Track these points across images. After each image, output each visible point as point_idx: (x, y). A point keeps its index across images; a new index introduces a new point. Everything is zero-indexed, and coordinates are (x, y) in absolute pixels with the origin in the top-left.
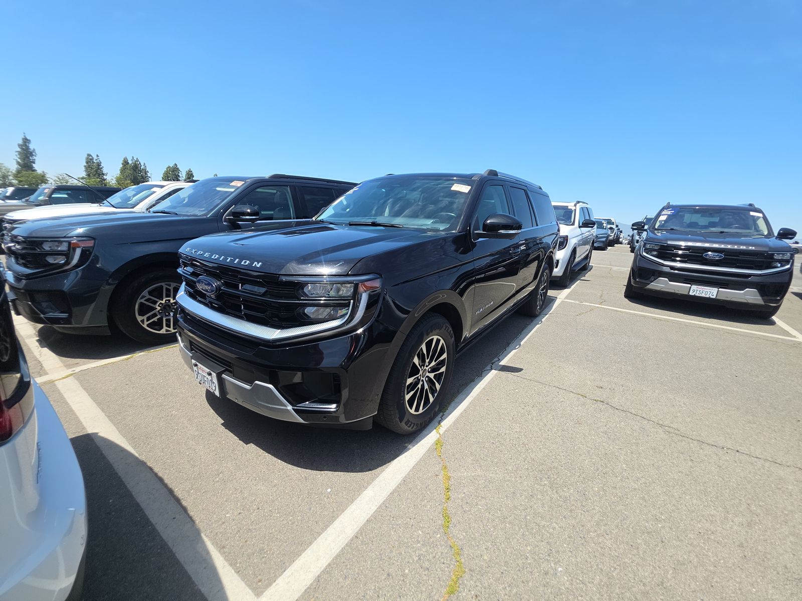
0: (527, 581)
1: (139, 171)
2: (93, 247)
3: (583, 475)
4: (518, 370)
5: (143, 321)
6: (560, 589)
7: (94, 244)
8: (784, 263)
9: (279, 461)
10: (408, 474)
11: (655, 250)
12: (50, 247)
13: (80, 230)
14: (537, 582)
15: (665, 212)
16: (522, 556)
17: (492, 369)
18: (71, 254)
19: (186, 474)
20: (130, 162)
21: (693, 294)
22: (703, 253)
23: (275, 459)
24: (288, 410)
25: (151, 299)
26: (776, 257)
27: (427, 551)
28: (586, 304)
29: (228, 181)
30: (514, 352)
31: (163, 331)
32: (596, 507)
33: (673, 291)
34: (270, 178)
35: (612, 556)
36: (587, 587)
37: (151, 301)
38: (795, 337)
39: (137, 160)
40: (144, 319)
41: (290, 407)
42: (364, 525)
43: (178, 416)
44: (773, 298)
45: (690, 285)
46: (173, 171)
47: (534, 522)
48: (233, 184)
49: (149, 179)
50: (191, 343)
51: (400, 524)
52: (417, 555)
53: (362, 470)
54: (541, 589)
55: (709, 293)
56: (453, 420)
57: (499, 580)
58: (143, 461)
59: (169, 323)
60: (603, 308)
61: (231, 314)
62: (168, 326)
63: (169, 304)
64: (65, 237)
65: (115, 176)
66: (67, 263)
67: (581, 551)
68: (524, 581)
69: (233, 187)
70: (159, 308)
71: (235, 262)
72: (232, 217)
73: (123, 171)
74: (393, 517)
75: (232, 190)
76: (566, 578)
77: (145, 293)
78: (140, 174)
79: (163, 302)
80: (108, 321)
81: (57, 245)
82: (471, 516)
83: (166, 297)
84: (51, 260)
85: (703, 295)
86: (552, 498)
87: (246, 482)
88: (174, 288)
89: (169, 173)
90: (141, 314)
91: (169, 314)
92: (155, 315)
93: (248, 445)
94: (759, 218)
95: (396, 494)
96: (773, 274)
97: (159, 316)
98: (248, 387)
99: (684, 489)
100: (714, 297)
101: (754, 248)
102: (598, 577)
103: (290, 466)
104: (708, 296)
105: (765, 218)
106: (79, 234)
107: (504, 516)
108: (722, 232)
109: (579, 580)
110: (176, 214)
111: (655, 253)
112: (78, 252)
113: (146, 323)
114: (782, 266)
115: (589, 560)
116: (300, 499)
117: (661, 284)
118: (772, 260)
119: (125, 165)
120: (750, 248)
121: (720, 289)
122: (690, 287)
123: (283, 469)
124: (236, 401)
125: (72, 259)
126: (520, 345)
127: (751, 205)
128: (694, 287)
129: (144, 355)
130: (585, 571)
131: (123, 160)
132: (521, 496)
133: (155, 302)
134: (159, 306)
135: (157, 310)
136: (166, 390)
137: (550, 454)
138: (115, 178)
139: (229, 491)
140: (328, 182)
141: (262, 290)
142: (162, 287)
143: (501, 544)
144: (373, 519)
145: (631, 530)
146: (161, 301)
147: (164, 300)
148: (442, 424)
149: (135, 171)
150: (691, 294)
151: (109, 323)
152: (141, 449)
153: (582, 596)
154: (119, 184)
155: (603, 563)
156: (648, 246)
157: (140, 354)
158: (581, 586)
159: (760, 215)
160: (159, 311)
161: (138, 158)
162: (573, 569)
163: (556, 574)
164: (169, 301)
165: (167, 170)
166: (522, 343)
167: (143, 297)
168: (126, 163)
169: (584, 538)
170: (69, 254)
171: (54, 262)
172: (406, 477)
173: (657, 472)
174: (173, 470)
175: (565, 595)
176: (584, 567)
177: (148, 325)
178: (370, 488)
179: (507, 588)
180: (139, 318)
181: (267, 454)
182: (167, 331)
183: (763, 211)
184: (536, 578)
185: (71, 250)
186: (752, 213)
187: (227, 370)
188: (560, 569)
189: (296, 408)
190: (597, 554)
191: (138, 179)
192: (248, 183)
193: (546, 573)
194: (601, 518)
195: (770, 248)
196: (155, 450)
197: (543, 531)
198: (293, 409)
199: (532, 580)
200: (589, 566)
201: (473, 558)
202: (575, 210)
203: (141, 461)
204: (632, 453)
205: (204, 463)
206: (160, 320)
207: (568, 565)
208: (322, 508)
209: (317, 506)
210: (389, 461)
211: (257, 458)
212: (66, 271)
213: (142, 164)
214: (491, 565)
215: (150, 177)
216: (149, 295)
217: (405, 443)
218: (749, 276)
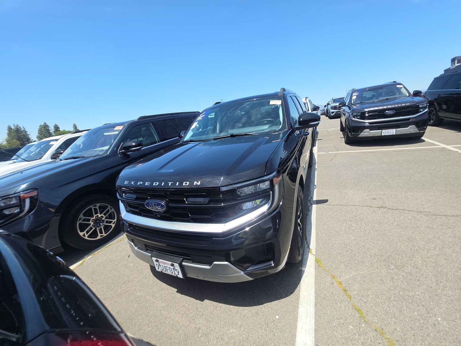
0: (429, 334)
1: (21, 132)
2: (38, 195)
3: (408, 256)
4: (326, 201)
5: (84, 235)
6: (446, 330)
7: (38, 193)
8: (424, 109)
9: (232, 306)
10: (316, 288)
11: (359, 116)
12: (4, 203)
13: (23, 186)
14: (434, 332)
15: (354, 94)
16: (416, 320)
17: (312, 204)
18: (22, 204)
19: (176, 338)
20: (13, 128)
21: (384, 135)
22: (384, 112)
23: (228, 306)
24: (241, 275)
25: (86, 219)
26: (420, 106)
27: (364, 339)
28: (330, 152)
29: (111, 127)
30: (315, 190)
31: (99, 237)
32: (428, 273)
33: (373, 136)
34: (138, 120)
35: (456, 299)
36: (456, 322)
37: (86, 220)
38: (438, 145)
39: (18, 126)
40: (84, 234)
41: (242, 273)
42: (315, 334)
43: (143, 296)
44: (423, 128)
45: (381, 131)
46: (44, 128)
47: (406, 295)
48: (116, 128)
49: (29, 136)
50: (146, 246)
51: (335, 326)
52: (361, 343)
53: (287, 295)
54: (438, 335)
55: (391, 132)
56: (315, 243)
57: (415, 341)
58: (139, 339)
59: (101, 231)
60: (341, 153)
61: (178, 220)
62: (101, 233)
63: (98, 218)
64: (15, 193)
65: (5, 139)
66: (22, 211)
67: (441, 303)
68: (427, 335)
69: (116, 131)
70: (92, 223)
71: (163, 185)
72: (123, 151)
73: (9, 134)
74: (328, 322)
75: (117, 133)
76: (445, 323)
77: (81, 216)
78: (21, 134)
79: (94, 218)
80: (61, 243)
81: (9, 200)
82: (371, 304)
83: (95, 214)
84: (7, 212)
85: (389, 134)
86: (403, 276)
87: (220, 330)
88: (99, 207)
89: (42, 129)
90: (82, 231)
91: (100, 225)
92: (91, 228)
93: (204, 301)
94: (401, 88)
95: (318, 305)
96: (420, 116)
97: (94, 229)
98: (208, 267)
99: (459, 246)
100: (395, 134)
101: (409, 104)
102: (458, 314)
103: (241, 308)
104: (391, 134)
105: (404, 87)
106: (23, 189)
107: (388, 297)
108: (387, 99)
109: (451, 320)
110: (84, 157)
111: (359, 117)
112: (28, 201)
113: (87, 236)
114: (423, 110)
115: (448, 307)
116: (263, 330)
117: (366, 133)
118: (419, 108)
119: (10, 130)
120: (407, 104)
121: (397, 129)
122: (382, 131)
123: (238, 312)
124: (198, 278)
125: (24, 207)
126: (315, 185)
127: (394, 82)
128: (383, 131)
129: (92, 257)
130: (450, 314)
131: (7, 127)
132: (387, 281)
133: (89, 220)
134: (92, 222)
135: (92, 225)
136: (123, 278)
137: (381, 248)
138: (5, 140)
139: (213, 341)
140: (171, 115)
141: (207, 200)
142: (91, 208)
143: (400, 317)
144: (317, 328)
145: (454, 280)
146: (93, 218)
147: (94, 217)
148: (311, 248)
149: (18, 132)
150: (382, 135)
151: (61, 244)
152: (132, 330)
153: (457, 328)
154: (9, 143)
155: (455, 305)
156: (354, 114)
157: (89, 257)
158: (454, 323)
159: (402, 86)
160: (93, 225)
161: (18, 124)
162: (445, 316)
163: (439, 323)
164: (98, 216)
165: (40, 128)
166: (316, 184)
167: (81, 219)
168: (10, 129)
169: (437, 295)
170: (22, 205)
171: (10, 213)
172: (315, 291)
173: (440, 241)
174: (165, 338)
175: (450, 332)
176: (449, 312)
177: (88, 237)
178: (300, 306)
179: (422, 343)
180: (81, 234)
181: (221, 304)
182: (101, 236)
183: (402, 84)
184: (432, 330)
185: (22, 202)
186: (398, 86)
187: (184, 259)
188: (439, 319)
189: (246, 272)
190: (449, 302)
191: (21, 137)
192: (126, 126)
193: (435, 325)
194: (436, 279)
195: (416, 102)
196: (142, 327)
197: (415, 299)
198: (245, 273)
199: (430, 332)
200: (450, 310)
201: (392, 332)
202: (307, 102)
203: (138, 340)
204: (420, 233)
205: (183, 326)
206: (95, 230)
207: (441, 315)
208: (281, 332)
209: (277, 331)
210: (299, 283)
211: (216, 309)
212: (21, 217)
213: (22, 127)
214: (405, 333)
215: (29, 135)
216: (84, 216)
217: (299, 268)
218: (409, 119)
